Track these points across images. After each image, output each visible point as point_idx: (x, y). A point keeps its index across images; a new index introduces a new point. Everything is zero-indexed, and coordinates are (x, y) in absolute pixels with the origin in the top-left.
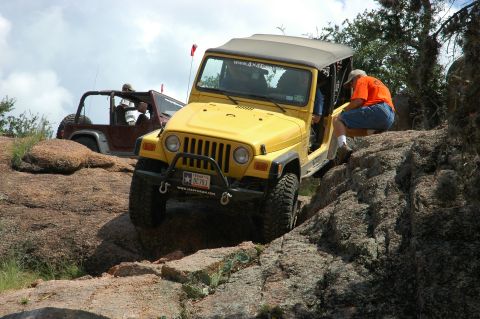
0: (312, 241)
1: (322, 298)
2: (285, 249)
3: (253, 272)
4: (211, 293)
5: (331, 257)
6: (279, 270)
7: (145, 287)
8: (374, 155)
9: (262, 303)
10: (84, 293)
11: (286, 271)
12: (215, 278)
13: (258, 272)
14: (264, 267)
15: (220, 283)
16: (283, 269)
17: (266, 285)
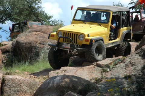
0: (140, 56)
1: (143, 72)
2: (132, 58)
3: (122, 65)
4: (110, 71)
6: (130, 64)
7: (91, 69)
9: (125, 74)
10: (74, 71)
11: (132, 64)
12: (111, 66)
13: (124, 65)
14: (126, 63)
15: (113, 68)
16: (131, 64)
17: (126, 68)
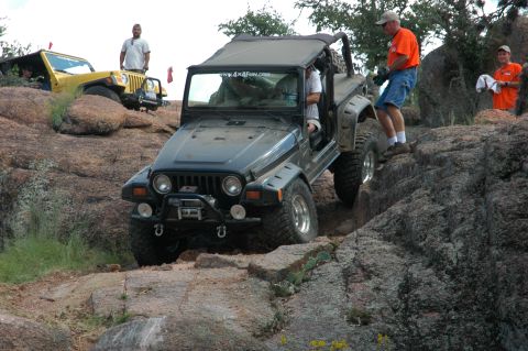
1: (406, 301)
2: (360, 246)
4: (297, 292)
5: (407, 257)
6: (359, 271)
7: (235, 285)
8: (445, 155)
9: (350, 305)
11: (368, 273)
12: (299, 276)
13: (338, 270)
14: (343, 264)
16: (363, 270)
17: (350, 286)
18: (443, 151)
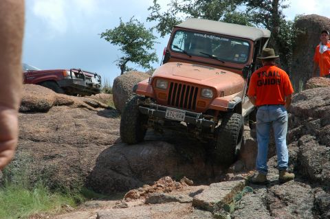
3: (253, 199)
5: (309, 186)
6: (277, 199)
11: (283, 200)
12: (232, 206)
15: (235, 209)
16: (280, 198)
17: (273, 212)
18: (319, 107)
